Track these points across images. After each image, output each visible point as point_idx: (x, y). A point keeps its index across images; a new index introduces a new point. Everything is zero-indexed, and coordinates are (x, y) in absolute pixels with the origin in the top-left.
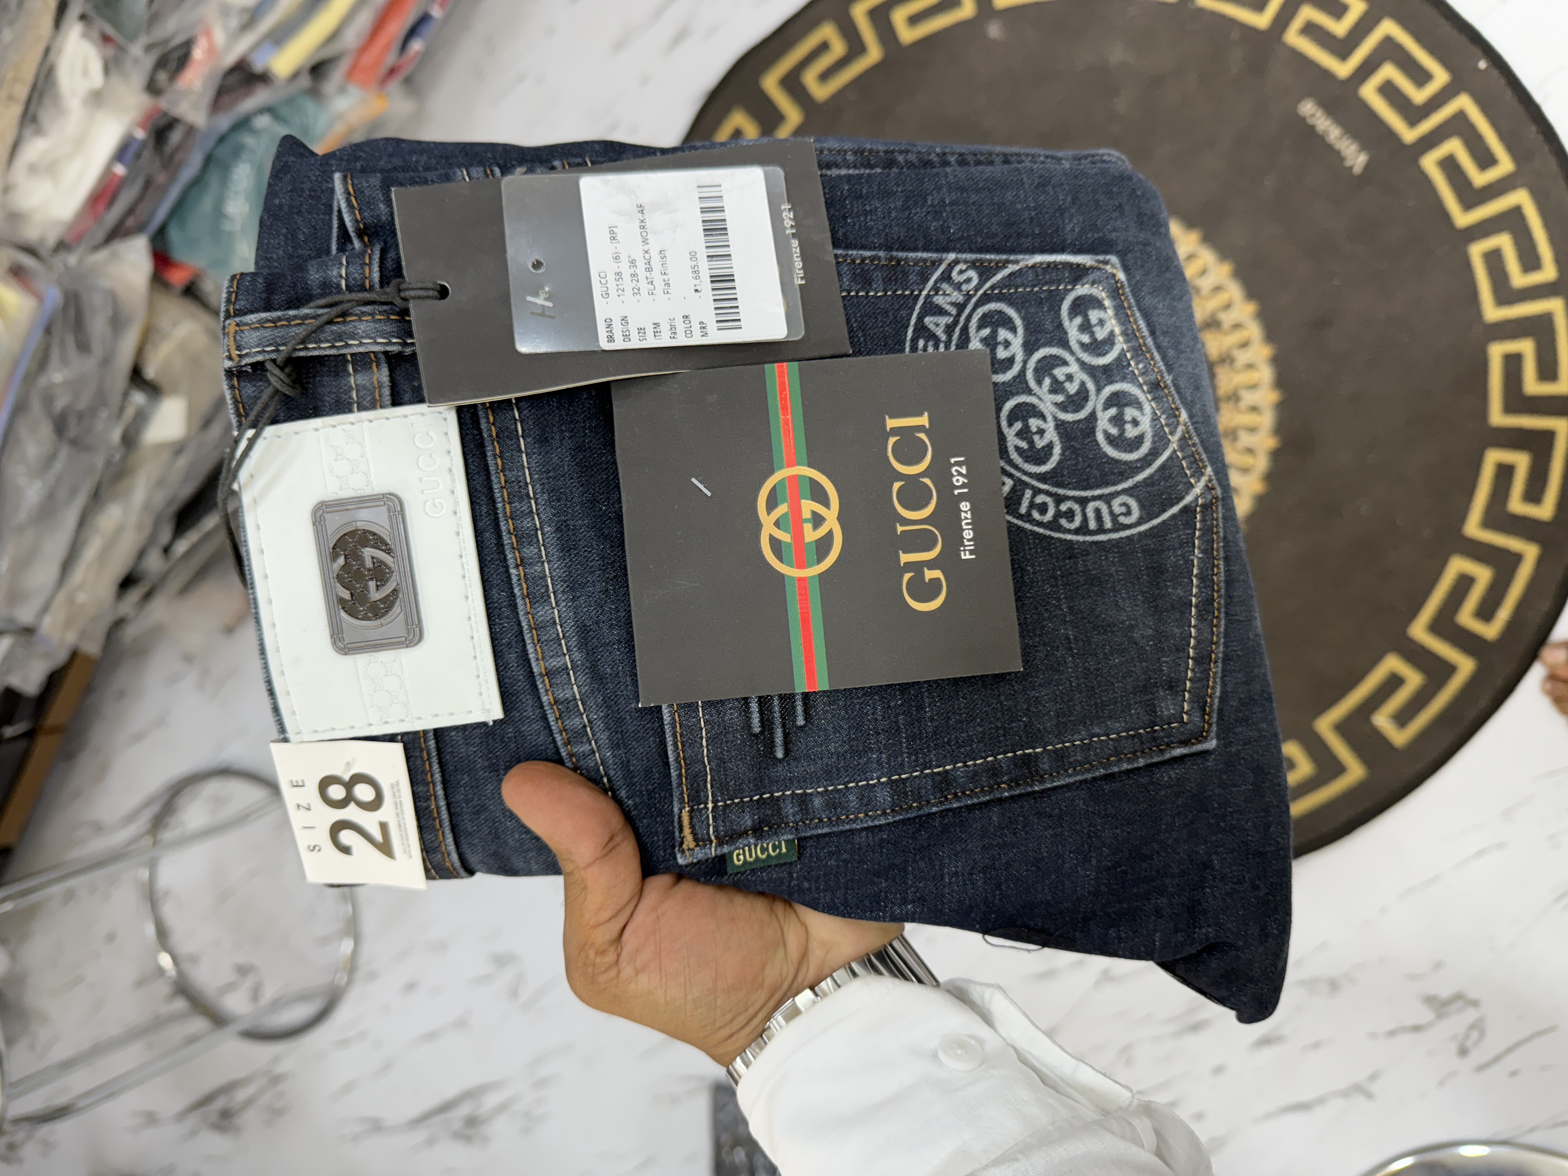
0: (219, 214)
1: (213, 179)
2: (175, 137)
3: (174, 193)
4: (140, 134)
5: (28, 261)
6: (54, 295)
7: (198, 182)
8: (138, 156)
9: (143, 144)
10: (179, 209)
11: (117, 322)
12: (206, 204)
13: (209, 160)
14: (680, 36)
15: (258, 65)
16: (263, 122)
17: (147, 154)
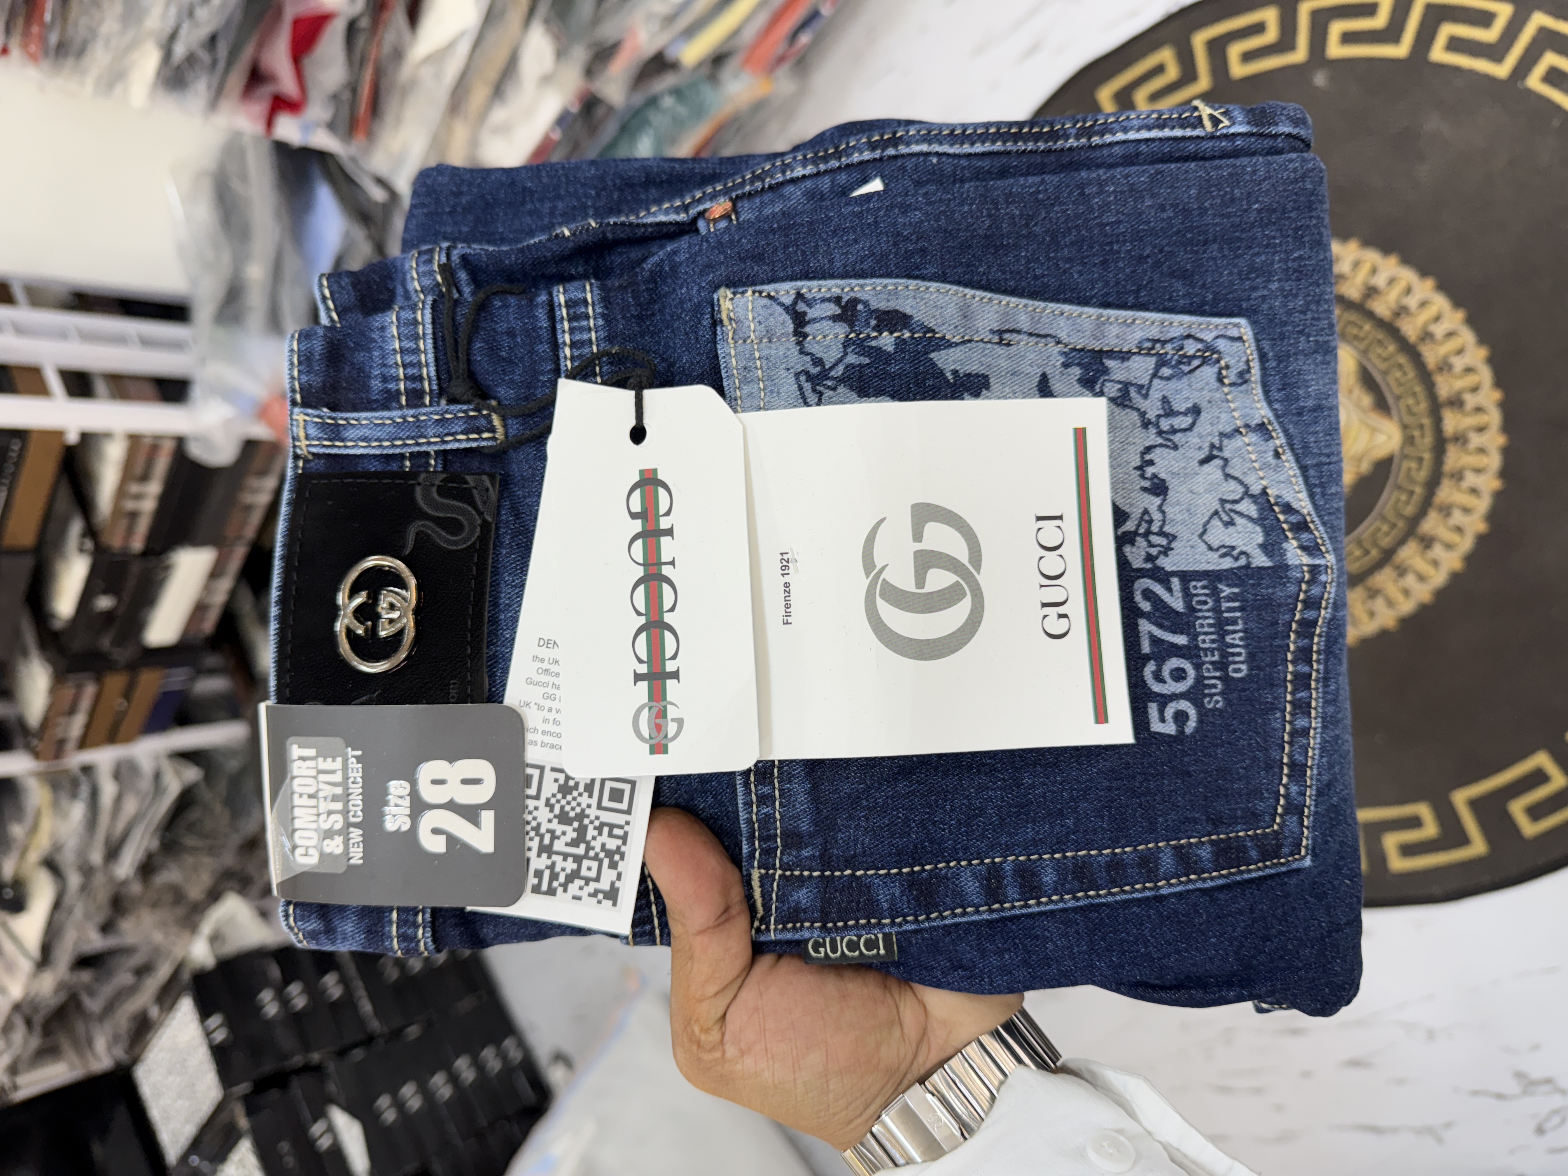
2: (598, 113)
4: (575, 109)
8: (571, 125)
9: (576, 115)
13: (622, 129)
14: (1033, 49)
15: (671, 54)
16: (668, 102)
17: (578, 124)
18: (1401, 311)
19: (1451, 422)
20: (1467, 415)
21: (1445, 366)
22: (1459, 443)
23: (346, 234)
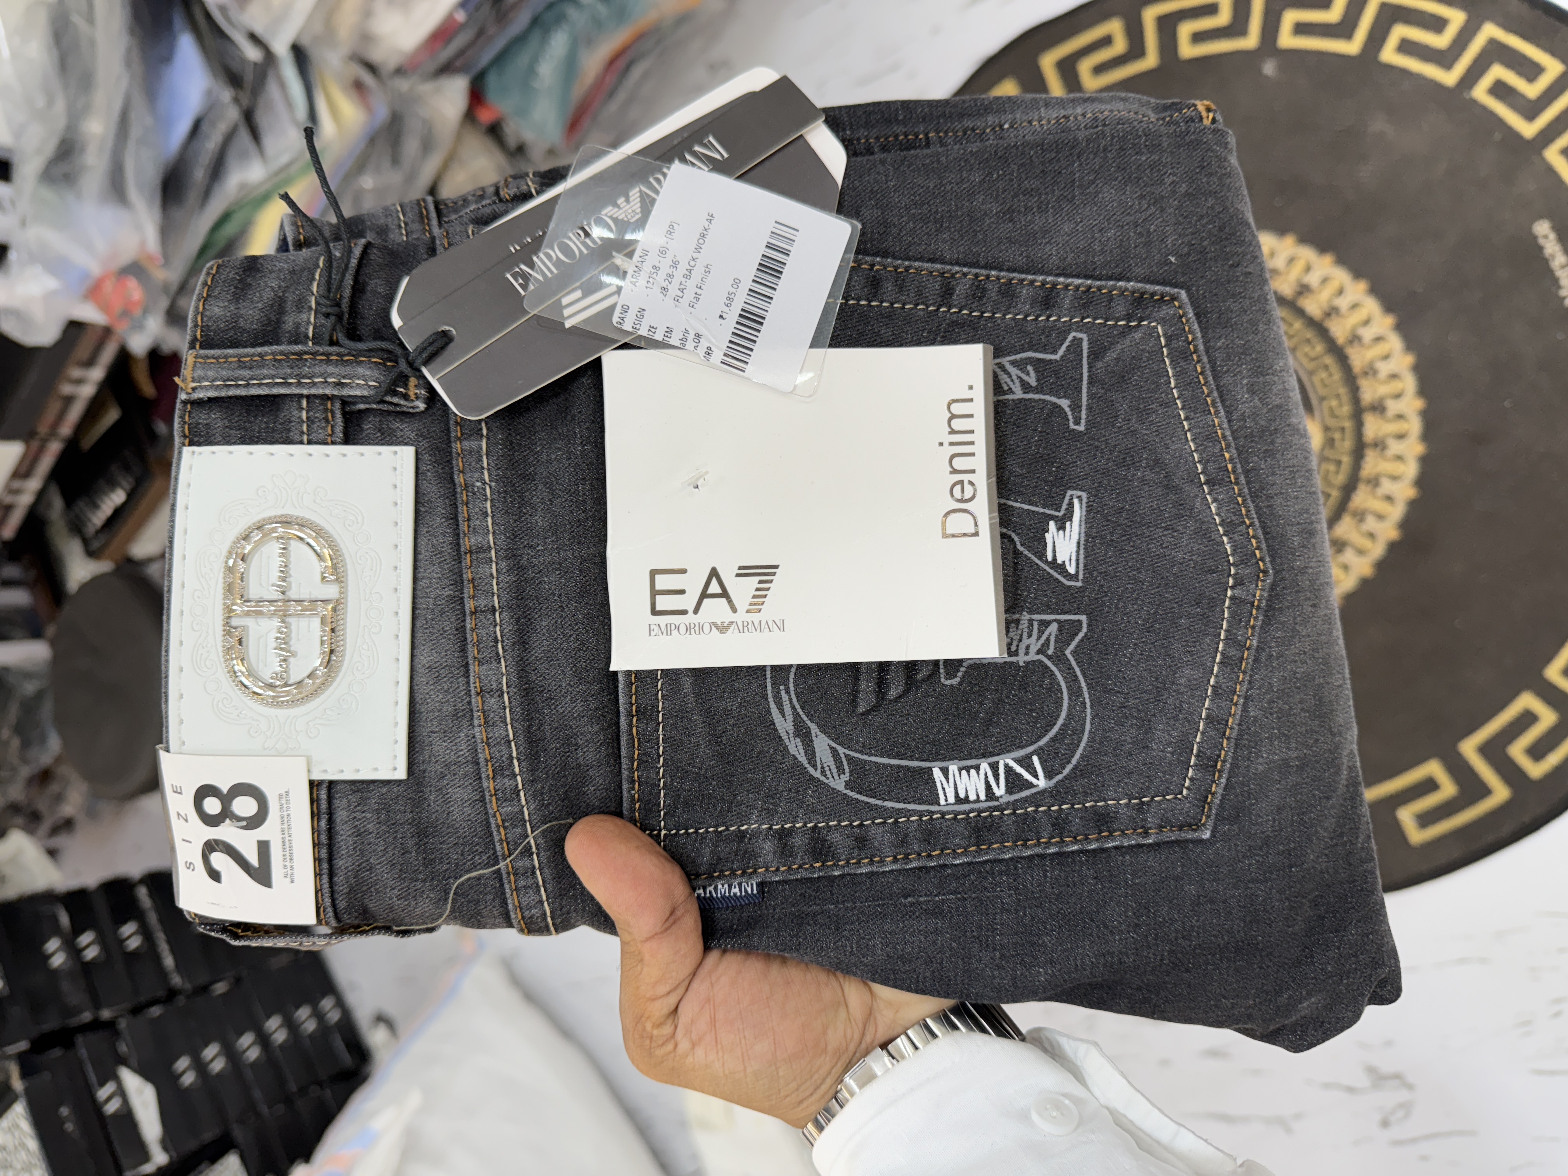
0: (531, 71)
1: (535, 38)
3: (500, 43)
5: (368, 79)
6: (383, 113)
7: (521, 39)
10: (501, 59)
11: (427, 145)
12: (523, 59)
13: (535, 22)
18: (1332, 312)
19: (1373, 427)
20: (1389, 421)
21: (1370, 371)
22: (1378, 449)
23: (209, 93)
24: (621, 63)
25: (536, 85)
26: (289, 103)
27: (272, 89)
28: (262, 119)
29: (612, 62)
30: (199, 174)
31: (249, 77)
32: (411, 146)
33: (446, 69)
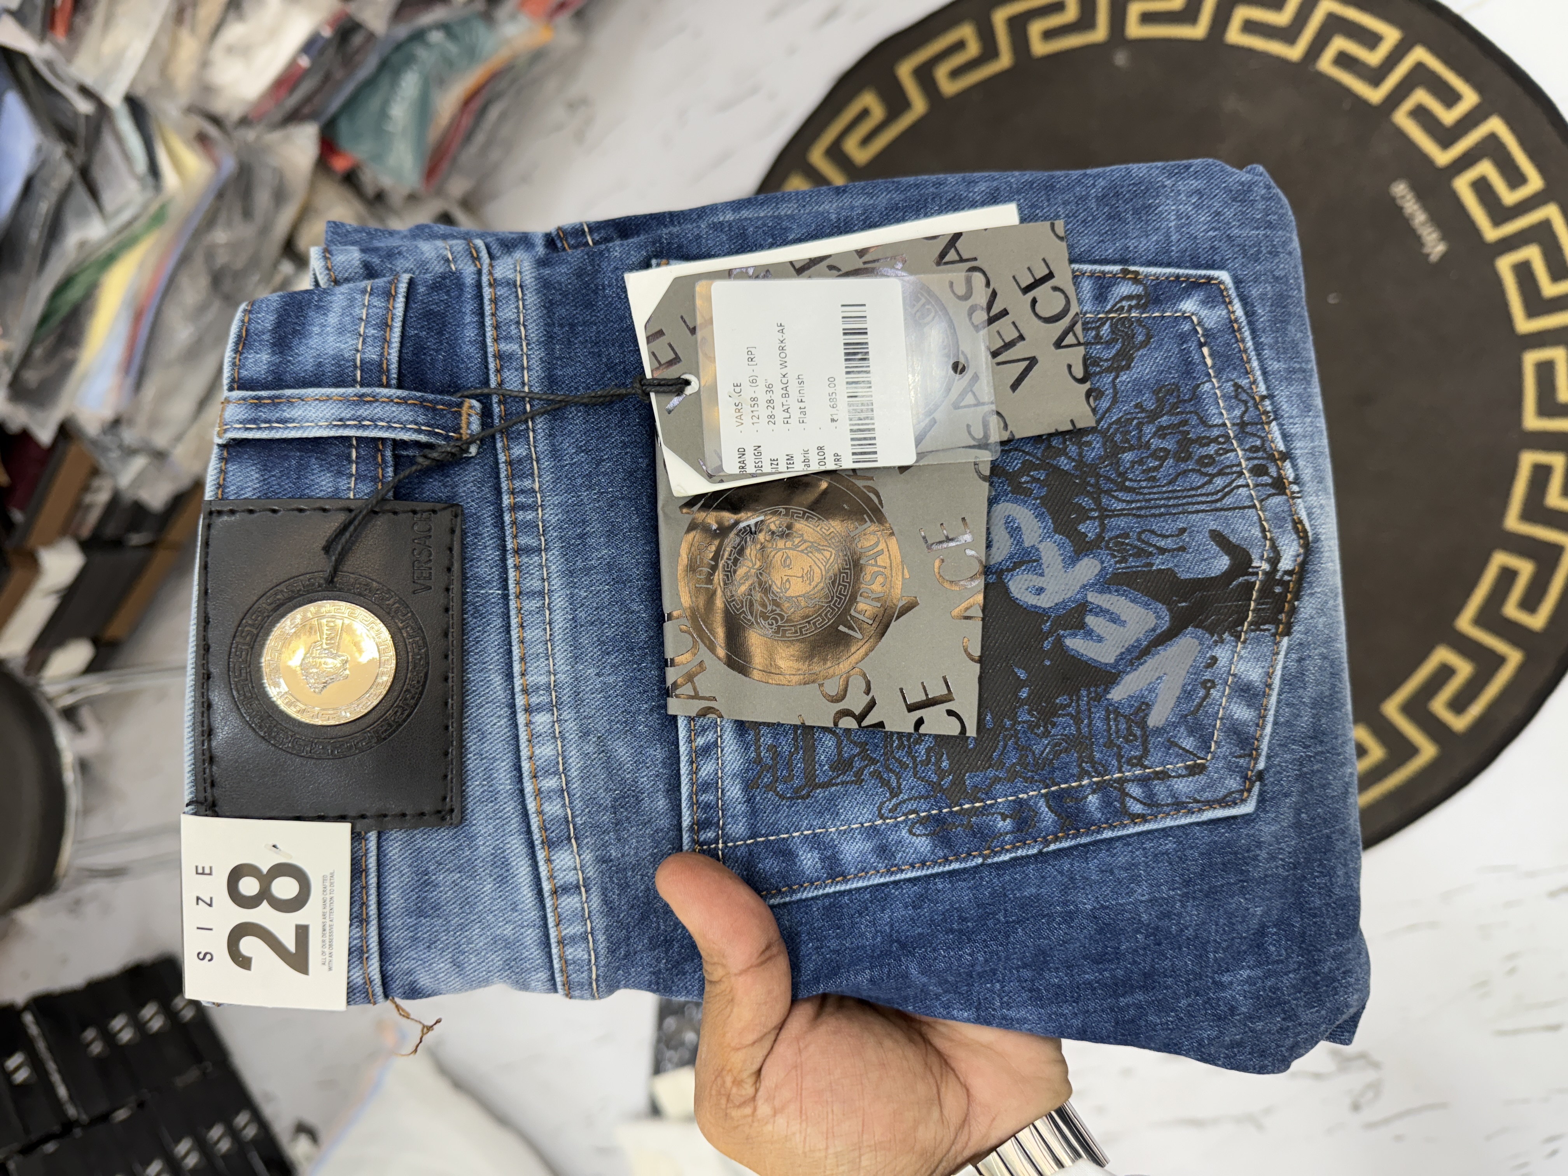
0: (383, 114)
1: (385, 81)
2: (357, 39)
3: (349, 88)
4: (327, 33)
5: (212, 131)
6: (229, 164)
7: (370, 83)
8: (322, 52)
9: (329, 41)
10: (352, 104)
11: (280, 196)
12: (374, 104)
13: (384, 65)
16: (436, 37)
17: (331, 52)
23: (39, 149)
24: (476, 105)
25: (390, 128)
26: (127, 157)
27: (109, 142)
28: (99, 174)
29: (467, 102)
30: (35, 236)
31: (82, 130)
32: (263, 198)
33: (294, 117)
